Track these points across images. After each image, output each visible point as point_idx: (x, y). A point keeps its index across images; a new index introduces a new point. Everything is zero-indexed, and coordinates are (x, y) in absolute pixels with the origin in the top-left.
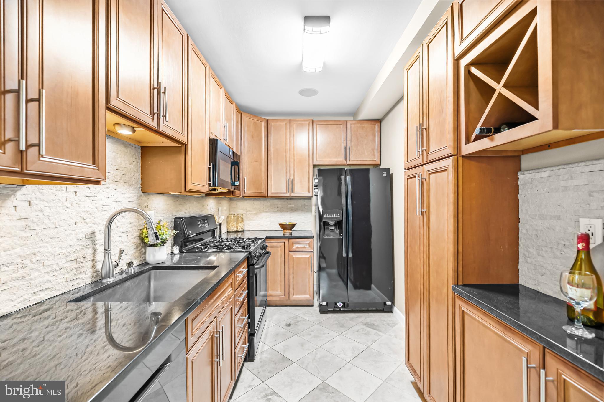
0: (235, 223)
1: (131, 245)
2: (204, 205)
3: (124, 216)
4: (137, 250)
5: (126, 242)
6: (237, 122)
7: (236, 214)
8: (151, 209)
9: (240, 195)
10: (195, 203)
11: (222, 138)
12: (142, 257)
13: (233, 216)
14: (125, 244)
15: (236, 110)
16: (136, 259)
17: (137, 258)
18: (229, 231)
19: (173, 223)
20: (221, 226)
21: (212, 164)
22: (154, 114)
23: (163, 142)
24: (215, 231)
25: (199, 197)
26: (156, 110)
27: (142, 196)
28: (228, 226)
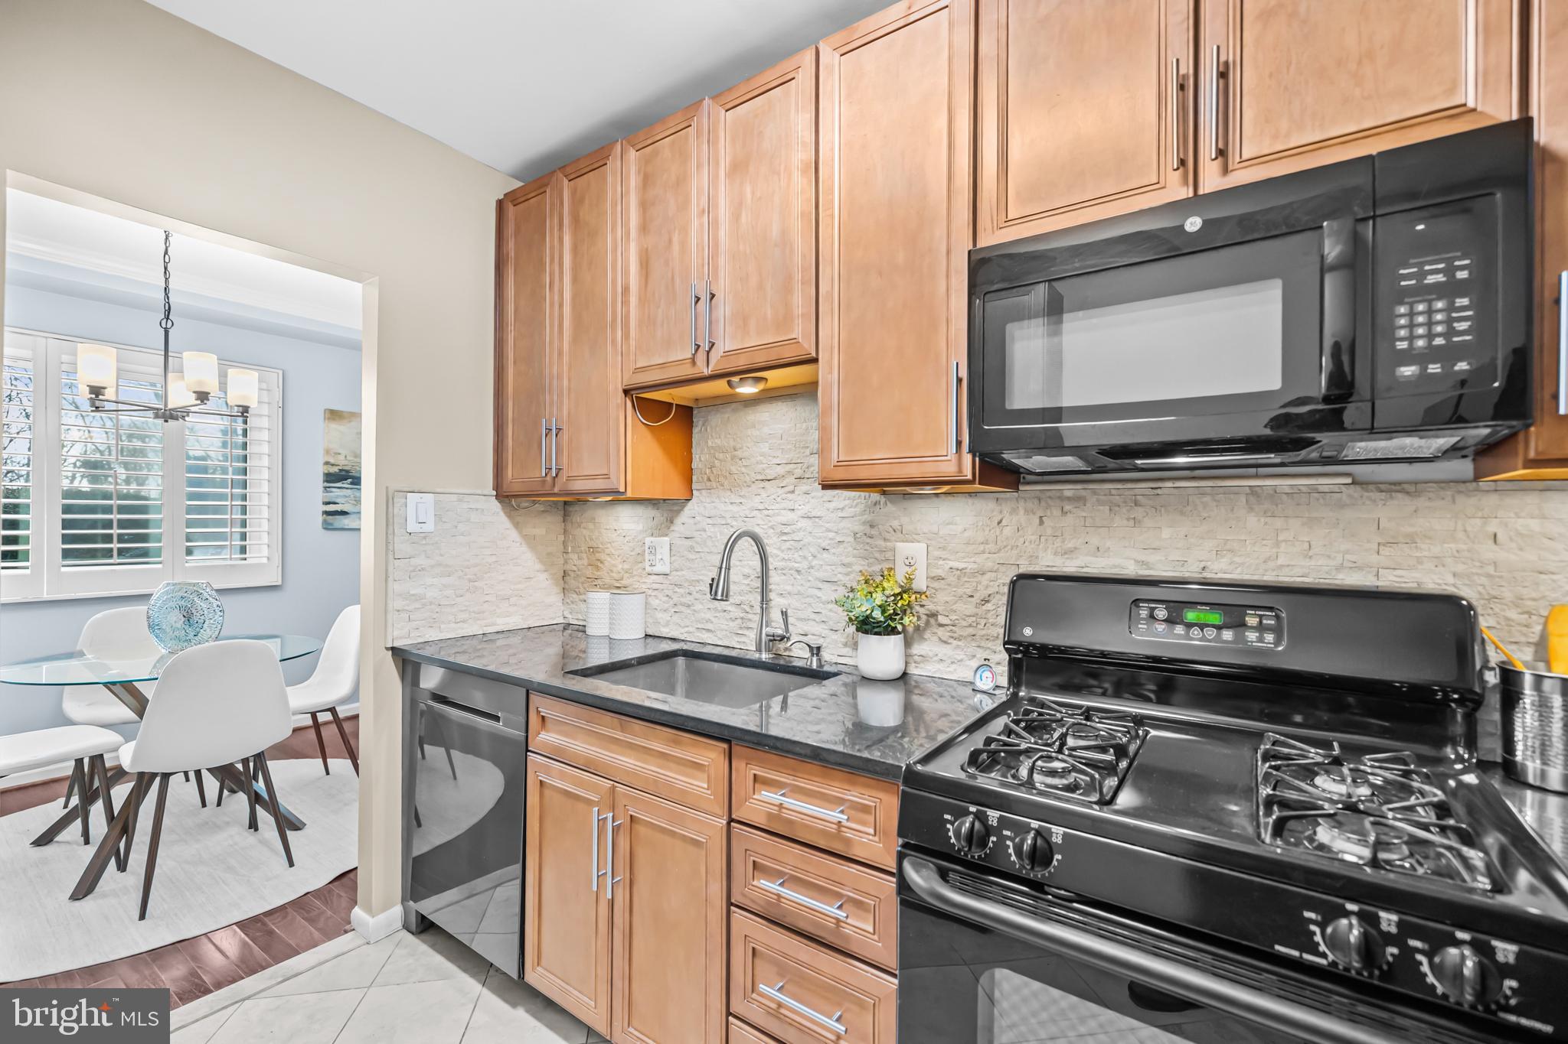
3: (828, 548)
8: (916, 537)
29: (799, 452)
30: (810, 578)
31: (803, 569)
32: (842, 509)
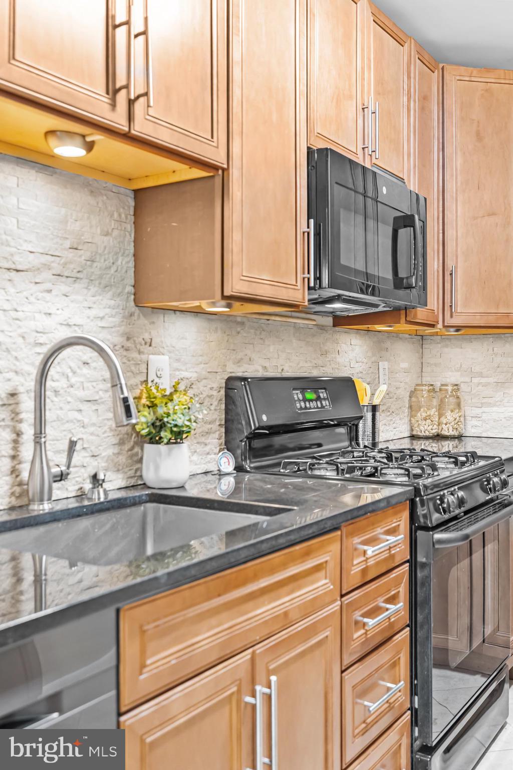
0: (434, 409)
1: (106, 435)
2: (326, 352)
3: (89, 362)
4: (121, 450)
5: (94, 425)
6: (425, 98)
7: (438, 385)
8: (162, 350)
9: (438, 322)
10: (295, 342)
11: (360, 146)
12: (135, 468)
13: (427, 388)
14: (92, 429)
15: (418, 60)
16: (118, 470)
17: (121, 468)
18: (414, 433)
19: (223, 392)
20: (377, 414)
21: (312, 221)
22: (116, 91)
23: (174, 172)
24: (357, 426)
25: (310, 326)
26: (121, 81)
27: (136, 314)
28: (413, 420)
29: (57, 243)
30: (69, 399)
31: (62, 388)
32: (102, 318)
